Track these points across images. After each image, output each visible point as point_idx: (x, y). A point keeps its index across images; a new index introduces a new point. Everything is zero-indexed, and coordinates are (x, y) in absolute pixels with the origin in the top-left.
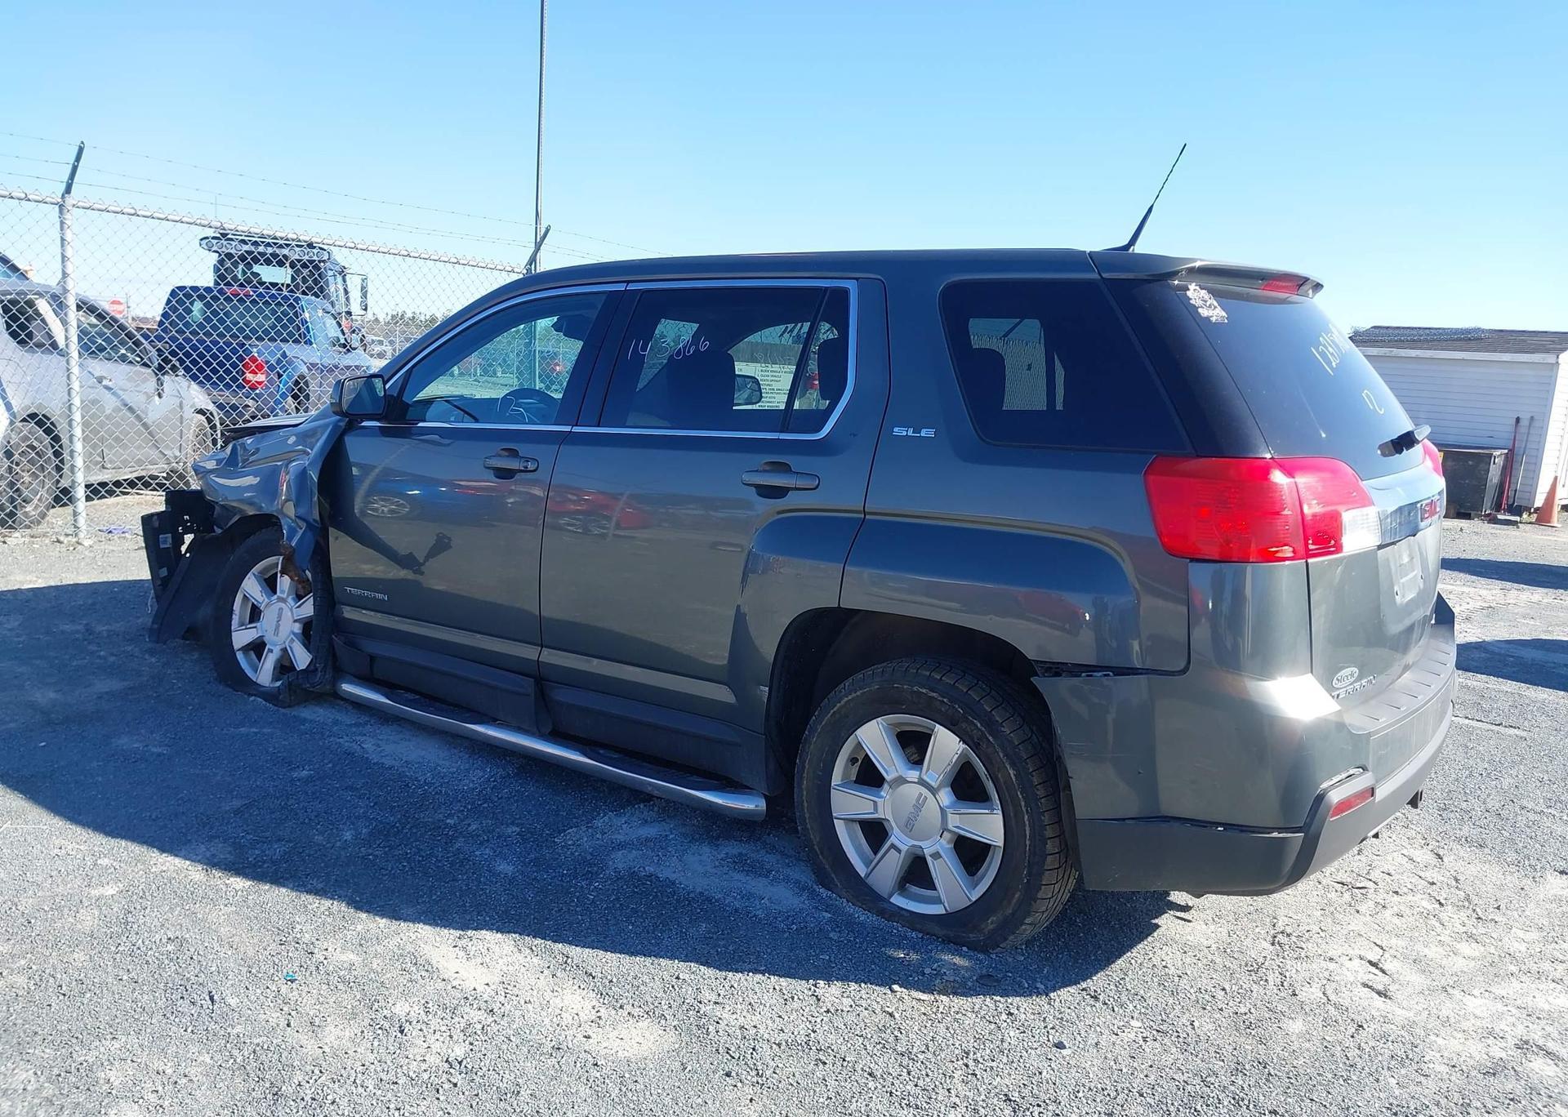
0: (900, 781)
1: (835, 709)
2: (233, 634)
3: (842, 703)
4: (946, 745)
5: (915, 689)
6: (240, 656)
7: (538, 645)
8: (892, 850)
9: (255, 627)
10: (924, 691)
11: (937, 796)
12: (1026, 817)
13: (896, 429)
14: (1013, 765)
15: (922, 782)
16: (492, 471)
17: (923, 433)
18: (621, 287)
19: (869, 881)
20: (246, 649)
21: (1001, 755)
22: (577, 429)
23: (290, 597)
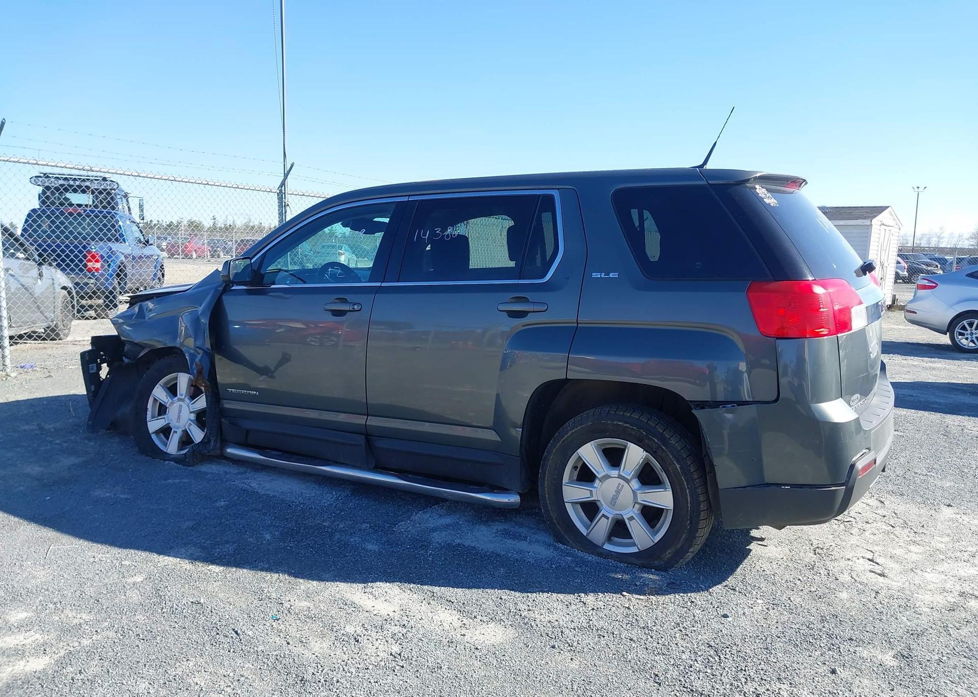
0: (607, 477)
1: (564, 438)
2: (148, 423)
3: (569, 434)
4: (635, 455)
5: (615, 423)
6: (154, 437)
7: (364, 415)
8: (603, 518)
9: (164, 418)
10: (621, 423)
11: (630, 484)
12: (688, 491)
13: (593, 274)
14: (678, 462)
15: (620, 477)
16: (330, 312)
17: (611, 275)
18: (406, 199)
19: (590, 537)
20: (157, 432)
21: (671, 457)
22: (384, 284)
23: (186, 398)
